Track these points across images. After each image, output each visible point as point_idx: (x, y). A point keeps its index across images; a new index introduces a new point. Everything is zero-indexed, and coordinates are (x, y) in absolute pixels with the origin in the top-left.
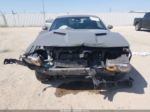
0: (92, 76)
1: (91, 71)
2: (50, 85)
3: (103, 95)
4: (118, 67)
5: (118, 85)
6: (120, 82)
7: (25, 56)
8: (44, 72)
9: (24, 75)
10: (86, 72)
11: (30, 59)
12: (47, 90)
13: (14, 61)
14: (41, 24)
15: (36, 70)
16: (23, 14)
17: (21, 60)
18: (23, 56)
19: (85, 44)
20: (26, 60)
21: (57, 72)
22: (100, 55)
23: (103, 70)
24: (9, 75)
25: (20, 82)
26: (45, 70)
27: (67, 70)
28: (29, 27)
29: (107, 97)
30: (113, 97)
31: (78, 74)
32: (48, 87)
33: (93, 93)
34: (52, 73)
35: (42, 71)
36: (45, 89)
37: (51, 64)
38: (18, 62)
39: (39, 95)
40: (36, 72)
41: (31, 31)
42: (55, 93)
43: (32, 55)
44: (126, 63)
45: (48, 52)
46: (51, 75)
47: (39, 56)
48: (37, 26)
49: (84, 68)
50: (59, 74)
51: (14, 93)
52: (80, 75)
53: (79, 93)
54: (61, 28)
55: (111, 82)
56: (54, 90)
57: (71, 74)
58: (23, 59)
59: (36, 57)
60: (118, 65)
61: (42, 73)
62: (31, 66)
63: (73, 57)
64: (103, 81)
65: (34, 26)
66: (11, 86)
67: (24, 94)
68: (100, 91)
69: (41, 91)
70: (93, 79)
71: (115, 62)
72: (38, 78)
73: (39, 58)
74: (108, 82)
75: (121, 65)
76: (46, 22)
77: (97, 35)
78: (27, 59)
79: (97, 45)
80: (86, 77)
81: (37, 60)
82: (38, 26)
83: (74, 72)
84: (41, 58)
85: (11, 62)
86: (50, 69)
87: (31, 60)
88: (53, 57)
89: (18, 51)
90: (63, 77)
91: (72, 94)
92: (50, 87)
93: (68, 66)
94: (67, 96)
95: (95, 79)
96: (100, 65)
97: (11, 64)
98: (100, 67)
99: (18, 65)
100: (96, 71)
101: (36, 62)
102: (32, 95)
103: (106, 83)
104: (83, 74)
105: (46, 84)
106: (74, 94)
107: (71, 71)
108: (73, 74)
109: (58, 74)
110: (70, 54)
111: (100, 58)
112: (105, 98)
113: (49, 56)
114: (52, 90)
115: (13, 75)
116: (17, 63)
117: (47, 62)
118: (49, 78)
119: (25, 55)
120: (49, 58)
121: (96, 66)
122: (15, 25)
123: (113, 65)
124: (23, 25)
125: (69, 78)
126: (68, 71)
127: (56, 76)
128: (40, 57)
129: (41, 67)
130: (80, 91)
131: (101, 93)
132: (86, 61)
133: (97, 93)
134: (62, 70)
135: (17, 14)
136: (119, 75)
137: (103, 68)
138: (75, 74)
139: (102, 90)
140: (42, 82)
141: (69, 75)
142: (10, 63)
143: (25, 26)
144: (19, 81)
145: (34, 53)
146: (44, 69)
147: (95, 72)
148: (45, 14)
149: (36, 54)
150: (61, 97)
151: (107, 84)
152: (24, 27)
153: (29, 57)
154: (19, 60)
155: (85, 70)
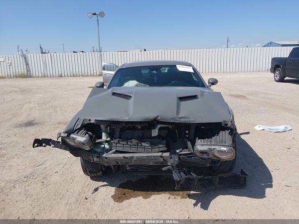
0: (172, 166)
1: (171, 158)
2: (105, 183)
3: (193, 200)
4: (213, 152)
5: (220, 183)
6: (223, 177)
7: (66, 134)
8: (95, 159)
9: (61, 166)
10: (164, 159)
11: (74, 139)
12: (99, 191)
13: (48, 142)
14: (95, 72)
15: (82, 158)
16: (61, 54)
17: (60, 140)
18: (63, 135)
19: (159, 118)
20: (68, 141)
21: (116, 160)
22: (187, 132)
23: (191, 157)
24: (37, 165)
25: (55, 178)
26: (98, 157)
27: (132, 157)
28: (71, 76)
29: (200, 203)
30: (210, 203)
31: (151, 164)
32: (102, 186)
33: (177, 197)
34: (108, 162)
35: (92, 159)
36: (96, 190)
37: (107, 146)
38: (54, 144)
39: (86, 199)
40: (82, 161)
41: (75, 85)
42: (112, 197)
43: (77, 133)
44: (227, 145)
45: (102, 127)
46: (106, 165)
47: (88, 133)
48: (86, 74)
49: (160, 154)
50: (120, 164)
51: (45, 195)
52: (154, 164)
53: (153, 197)
54: (126, 85)
55: (206, 178)
56: (112, 190)
57: (139, 163)
58: (62, 139)
59: (84, 135)
60: (214, 149)
61: (92, 161)
62: (75, 150)
63: (143, 136)
64: (192, 175)
65: (81, 74)
66: (39, 184)
67: (61, 196)
68: (188, 192)
69: (90, 193)
70: (173, 172)
71: (208, 144)
72: (85, 171)
73: (89, 138)
74: (200, 177)
75: (218, 148)
76: (104, 69)
77: (182, 99)
78: (69, 139)
79: (178, 119)
80: (164, 169)
81: (85, 141)
82: (88, 76)
83: (144, 159)
84: (91, 137)
85: (44, 144)
86: (104, 155)
87: (75, 141)
88: (111, 135)
89: (51, 123)
90: (126, 169)
91: (141, 197)
92: (106, 187)
93: (134, 150)
94: (133, 201)
95: (177, 171)
96: (187, 148)
97: (44, 146)
98: (185, 152)
99: (55, 148)
100: (179, 158)
101: (83, 144)
102: (74, 199)
103: (197, 179)
104: (158, 163)
105: (99, 181)
106: (145, 198)
107: (139, 159)
108: (142, 163)
109: (118, 163)
110: (138, 130)
111: (187, 136)
112: (195, 205)
113: (104, 134)
114: (108, 191)
115: (44, 166)
116: (52, 146)
117: (101, 143)
118: (104, 169)
119: (66, 132)
120: (104, 137)
121: (181, 149)
122: (46, 73)
123: (205, 148)
124: (60, 72)
125: (137, 170)
126: (135, 159)
127: (114, 166)
128: (90, 135)
129: (91, 151)
130: (155, 193)
131: (190, 196)
132: (164, 142)
133: (183, 197)
134: (124, 157)
135: (49, 54)
136: (218, 165)
137: (191, 154)
138: (146, 163)
139: (192, 192)
140: (92, 178)
141: (136, 165)
142: (41, 145)
143: (63, 75)
144: (53, 176)
145: (80, 129)
146: (96, 155)
147: (177, 159)
148: (102, 53)
149: (83, 130)
150: (121, 202)
151: (199, 180)
152: (61, 76)
153: (72, 136)
154: (56, 140)
155: (161, 157)
